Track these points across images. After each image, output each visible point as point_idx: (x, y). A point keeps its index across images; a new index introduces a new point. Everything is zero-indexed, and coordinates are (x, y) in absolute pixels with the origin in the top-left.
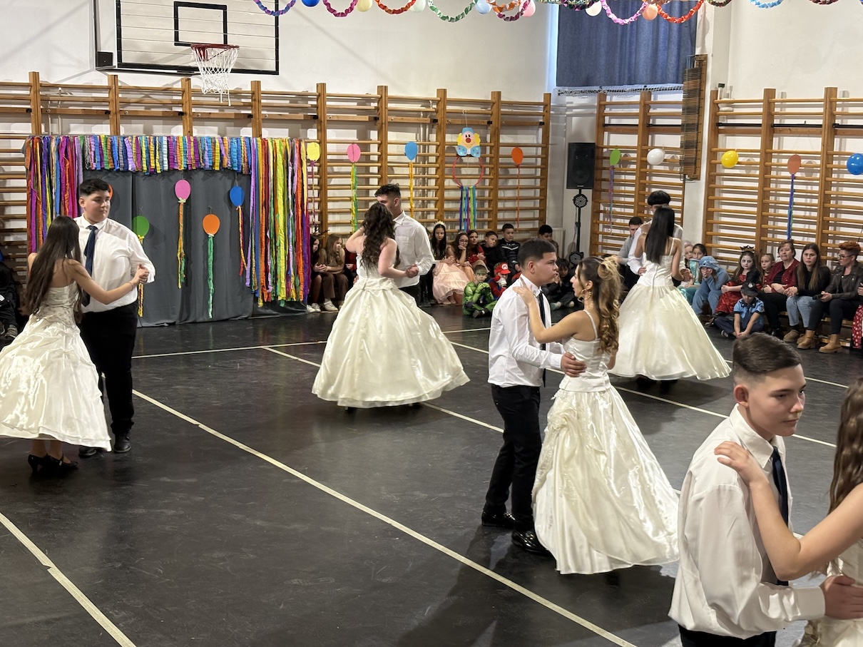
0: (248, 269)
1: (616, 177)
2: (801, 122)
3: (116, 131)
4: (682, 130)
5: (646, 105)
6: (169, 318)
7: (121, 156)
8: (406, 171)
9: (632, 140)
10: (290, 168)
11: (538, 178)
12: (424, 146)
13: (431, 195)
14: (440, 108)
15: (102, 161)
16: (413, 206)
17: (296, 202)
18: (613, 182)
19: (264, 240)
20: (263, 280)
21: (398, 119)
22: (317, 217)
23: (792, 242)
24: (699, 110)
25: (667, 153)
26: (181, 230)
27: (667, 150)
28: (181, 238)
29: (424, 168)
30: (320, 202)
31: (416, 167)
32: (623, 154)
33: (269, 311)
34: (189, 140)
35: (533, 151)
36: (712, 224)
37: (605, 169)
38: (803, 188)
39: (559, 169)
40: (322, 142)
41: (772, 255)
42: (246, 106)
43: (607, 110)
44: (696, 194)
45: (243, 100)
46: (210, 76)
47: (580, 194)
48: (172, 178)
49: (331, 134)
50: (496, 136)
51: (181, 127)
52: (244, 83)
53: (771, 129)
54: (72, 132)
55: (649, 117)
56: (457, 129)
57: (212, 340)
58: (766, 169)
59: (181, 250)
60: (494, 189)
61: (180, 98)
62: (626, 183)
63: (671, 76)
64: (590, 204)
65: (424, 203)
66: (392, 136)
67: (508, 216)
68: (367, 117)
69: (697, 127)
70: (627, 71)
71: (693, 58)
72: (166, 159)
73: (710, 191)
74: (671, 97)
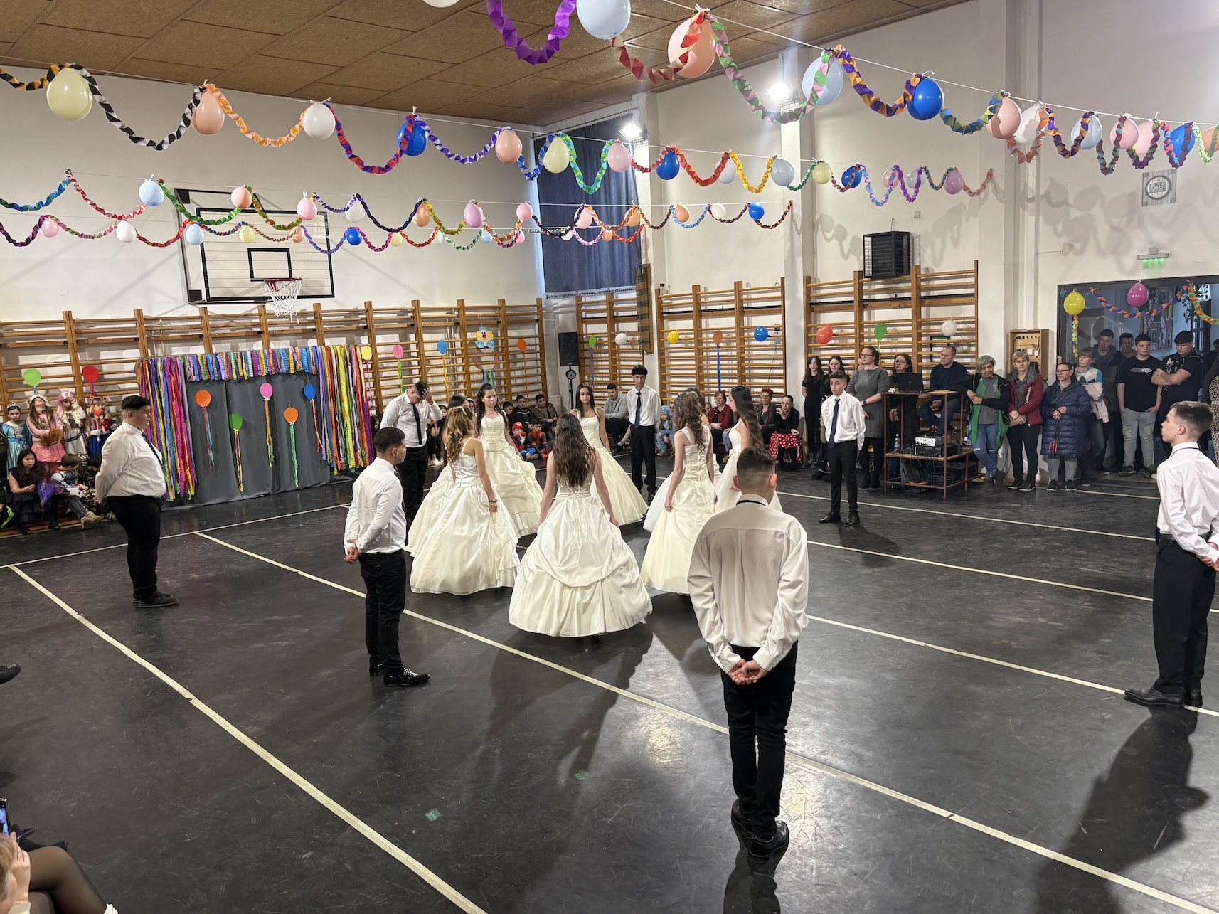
0: (323, 446)
1: (594, 355)
2: (720, 307)
3: (210, 350)
4: (638, 318)
5: (610, 302)
6: (264, 490)
7: (215, 369)
8: (440, 362)
9: (603, 328)
10: (350, 367)
11: (538, 360)
12: (452, 342)
13: (460, 378)
14: (460, 314)
15: (200, 374)
16: (448, 387)
17: (357, 392)
18: (593, 360)
19: (334, 423)
20: (336, 454)
21: (430, 324)
22: (374, 402)
23: (724, 392)
24: (648, 304)
25: (628, 336)
26: (268, 421)
27: (629, 334)
28: (268, 428)
29: (453, 359)
30: (375, 391)
31: (447, 359)
32: (598, 339)
33: (342, 477)
34: (268, 352)
35: (532, 341)
36: (665, 384)
37: (586, 350)
38: (726, 353)
39: (553, 354)
40: (373, 345)
41: (709, 403)
42: (310, 323)
43: (583, 308)
44: (652, 363)
45: (308, 319)
46: (281, 302)
47: (570, 370)
48: (257, 382)
49: (379, 339)
50: (504, 331)
51: (260, 343)
52: (308, 305)
53: (699, 314)
54: (174, 354)
55: (614, 311)
56: (475, 329)
57: (300, 504)
58: (699, 342)
59: (269, 437)
60: (507, 371)
61: (258, 320)
62: (602, 359)
63: (626, 281)
64: (578, 376)
65: (456, 385)
66: (426, 337)
67: (519, 389)
68: (406, 324)
69: (649, 315)
70: (594, 279)
71: (640, 266)
72: (251, 368)
73: (662, 361)
74: (627, 296)
